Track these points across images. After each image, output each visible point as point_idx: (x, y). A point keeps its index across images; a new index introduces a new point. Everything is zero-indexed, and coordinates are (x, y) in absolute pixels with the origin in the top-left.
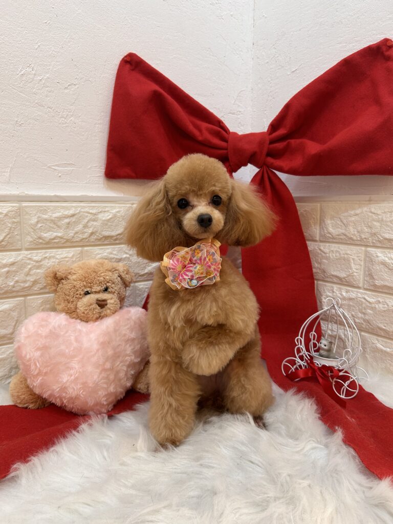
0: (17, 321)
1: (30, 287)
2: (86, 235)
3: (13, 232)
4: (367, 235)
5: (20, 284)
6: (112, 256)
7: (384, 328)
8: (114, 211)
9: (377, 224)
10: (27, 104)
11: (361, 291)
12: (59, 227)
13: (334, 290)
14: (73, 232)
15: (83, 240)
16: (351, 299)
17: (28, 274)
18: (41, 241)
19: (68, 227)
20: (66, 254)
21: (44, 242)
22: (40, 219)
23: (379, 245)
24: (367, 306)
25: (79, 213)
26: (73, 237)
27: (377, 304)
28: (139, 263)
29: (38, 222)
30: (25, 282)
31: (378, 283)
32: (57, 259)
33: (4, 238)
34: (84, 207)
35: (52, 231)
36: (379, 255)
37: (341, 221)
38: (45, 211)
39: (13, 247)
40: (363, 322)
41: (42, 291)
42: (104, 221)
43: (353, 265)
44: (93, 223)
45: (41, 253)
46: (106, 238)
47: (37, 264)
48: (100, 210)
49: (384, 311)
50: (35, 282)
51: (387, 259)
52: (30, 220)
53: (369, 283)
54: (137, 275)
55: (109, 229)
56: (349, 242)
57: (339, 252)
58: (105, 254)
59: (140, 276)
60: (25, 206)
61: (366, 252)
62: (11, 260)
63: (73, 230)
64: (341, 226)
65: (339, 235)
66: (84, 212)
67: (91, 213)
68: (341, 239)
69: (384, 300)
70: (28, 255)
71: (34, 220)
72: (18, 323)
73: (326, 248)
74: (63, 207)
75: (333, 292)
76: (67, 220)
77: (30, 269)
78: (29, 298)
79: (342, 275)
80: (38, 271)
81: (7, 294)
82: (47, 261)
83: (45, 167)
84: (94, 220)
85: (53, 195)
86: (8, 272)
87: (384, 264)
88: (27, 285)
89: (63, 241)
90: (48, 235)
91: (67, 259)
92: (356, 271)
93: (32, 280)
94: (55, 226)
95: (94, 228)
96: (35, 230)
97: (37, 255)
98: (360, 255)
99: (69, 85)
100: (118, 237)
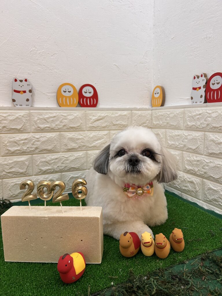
0: (28, 166)
1: (35, 150)
2: (61, 126)
3: (26, 125)
4: (205, 125)
5: (29, 149)
6: (74, 137)
7: (213, 176)
8: (75, 115)
9: (210, 119)
10: (34, 64)
11: (203, 156)
12: (48, 122)
13: (190, 156)
14: (55, 125)
15: (60, 129)
16: (198, 161)
17: (33, 144)
18: (39, 129)
19: (52, 122)
20: (51, 136)
21: (41, 129)
22: (38, 118)
23: (211, 130)
24: (206, 164)
25: (58, 115)
26: (55, 127)
27: (210, 163)
28: (89, 141)
29: (37, 120)
30: (31, 148)
31: (210, 151)
32: (47, 137)
33: (22, 127)
34: (61, 113)
35: (45, 124)
36: (211, 136)
37: (193, 118)
38: (41, 115)
39: (26, 131)
40: (204, 174)
41: (40, 153)
42: (70, 119)
43: (199, 142)
44: (64, 120)
45: (39, 134)
46: (72, 128)
47: (37, 140)
48: (69, 114)
49: (213, 167)
50: (37, 148)
51: (214, 138)
52: (34, 119)
53: (206, 152)
54: (88, 147)
55: (73, 124)
56: (197, 130)
57: (192, 135)
58: (71, 136)
59: (89, 147)
60: (32, 112)
61: (205, 134)
62: (25, 137)
63: (55, 124)
64: (193, 121)
65: (192, 126)
66: (60, 115)
67: (64, 116)
68: (193, 128)
69: (213, 161)
70: (33, 135)
71: (36, 119)
72: (28, 168)
73: (186, 133)
74: (50, 113)
75: (190, 157)
76: (52, 119)
77: (34, 142)
78: (34, 155)
79: (194, 148)
80: (38, 143)
81: (23, 153)
82: (42, 138)
83: (42, 94)
84: (65, 119)
85: (45, 106)
86: (24, 143)
87: (213, 141)
88: (33, 149)
89: (50, 129)
90: (42, 126)
91: (52, 138)
92: (200, 145)
93: (35, 147)
94: (46, 122)
95: (66, 123)
96: (36, 124)
97: (37, 135)
98: (202, 136)
99: (54, 54)
100: (78, 127)
